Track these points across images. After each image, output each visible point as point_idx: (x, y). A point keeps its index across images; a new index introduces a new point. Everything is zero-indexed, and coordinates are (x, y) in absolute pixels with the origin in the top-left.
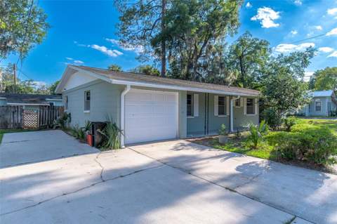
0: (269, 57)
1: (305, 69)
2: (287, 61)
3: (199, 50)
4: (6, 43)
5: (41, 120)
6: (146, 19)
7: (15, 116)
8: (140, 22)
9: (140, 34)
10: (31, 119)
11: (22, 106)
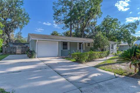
0: (120, 25)
1: (136, 30)
2: (127, 27)
3: (85, 24)
4: (15, 25)
5: (22, 51)
6: (65, 13)
7: (14, 50)
8: (63, 15)
9: (63, 19)
10: (19, 51)
11: (16, 47)
